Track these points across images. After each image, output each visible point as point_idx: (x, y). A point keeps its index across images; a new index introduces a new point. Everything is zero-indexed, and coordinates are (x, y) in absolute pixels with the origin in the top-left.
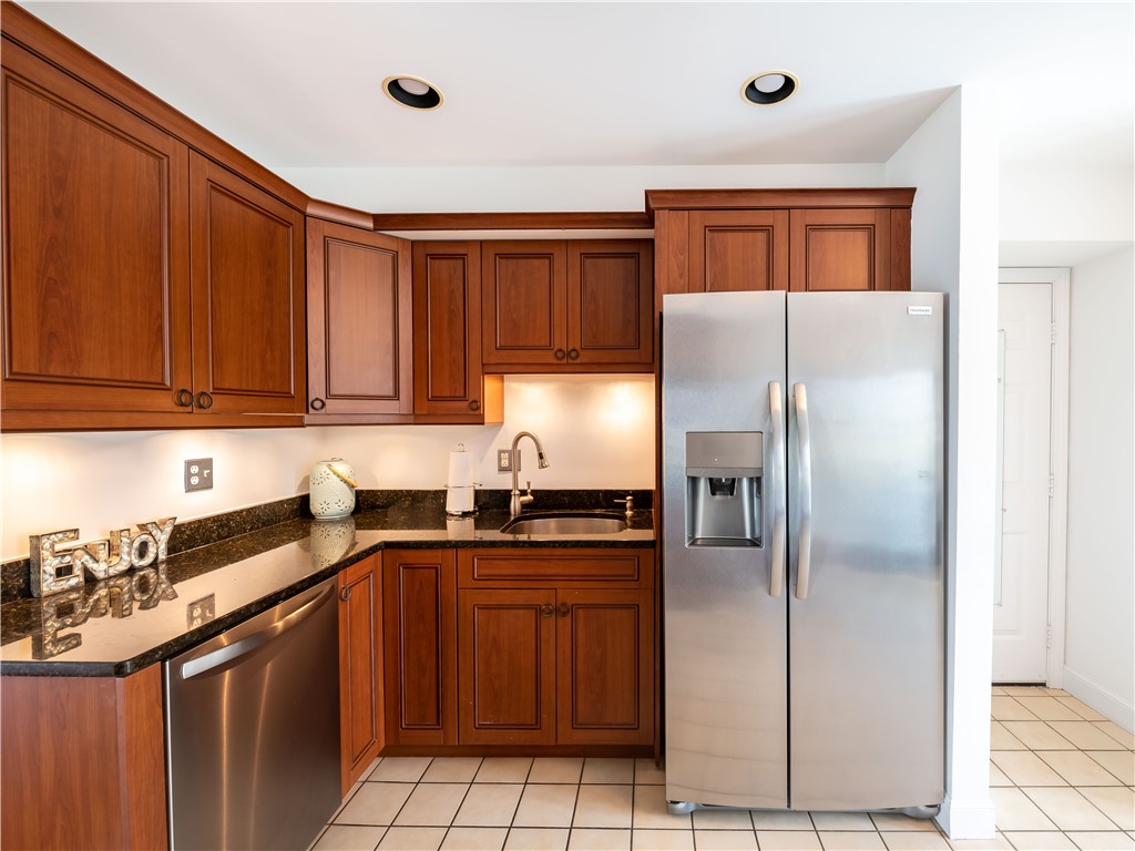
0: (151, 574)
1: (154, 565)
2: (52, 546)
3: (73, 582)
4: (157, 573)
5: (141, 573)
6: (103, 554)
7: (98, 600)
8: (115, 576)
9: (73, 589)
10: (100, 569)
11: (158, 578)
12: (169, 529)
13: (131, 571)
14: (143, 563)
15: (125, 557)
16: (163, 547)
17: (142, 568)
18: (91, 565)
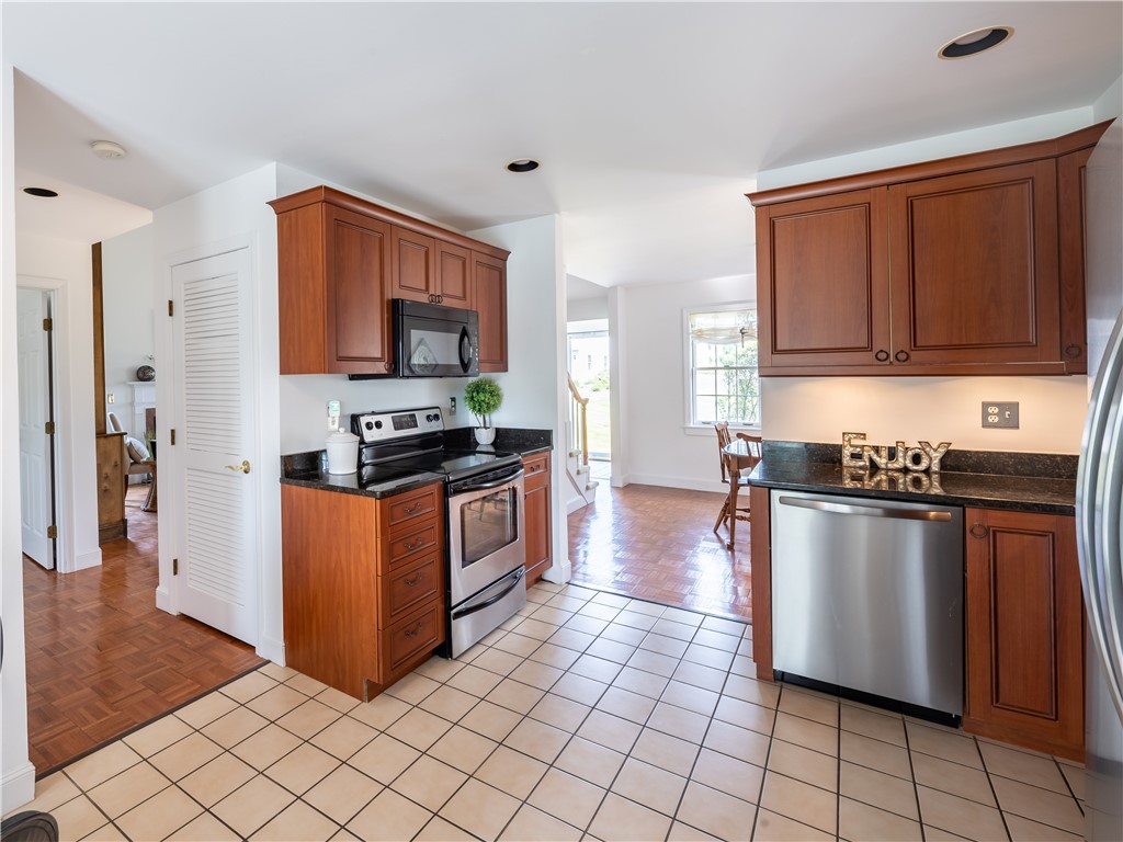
0: (924, 478)
1: (927, 471)
2: (849, 440)
3: (862, 463)
4: (930, 479)
5: (915, 475)
6: (884, 453)
7: (881, 480)
8: (892, 470)
9: (861, 468)
10: (882, 461)
11: (931, 484)
12: (942, 450)
13: (905, 470)
14: (915, 468)
15: (901, 460)
16: (936, 461)
17: (916, 471)
18: (875, 457)
